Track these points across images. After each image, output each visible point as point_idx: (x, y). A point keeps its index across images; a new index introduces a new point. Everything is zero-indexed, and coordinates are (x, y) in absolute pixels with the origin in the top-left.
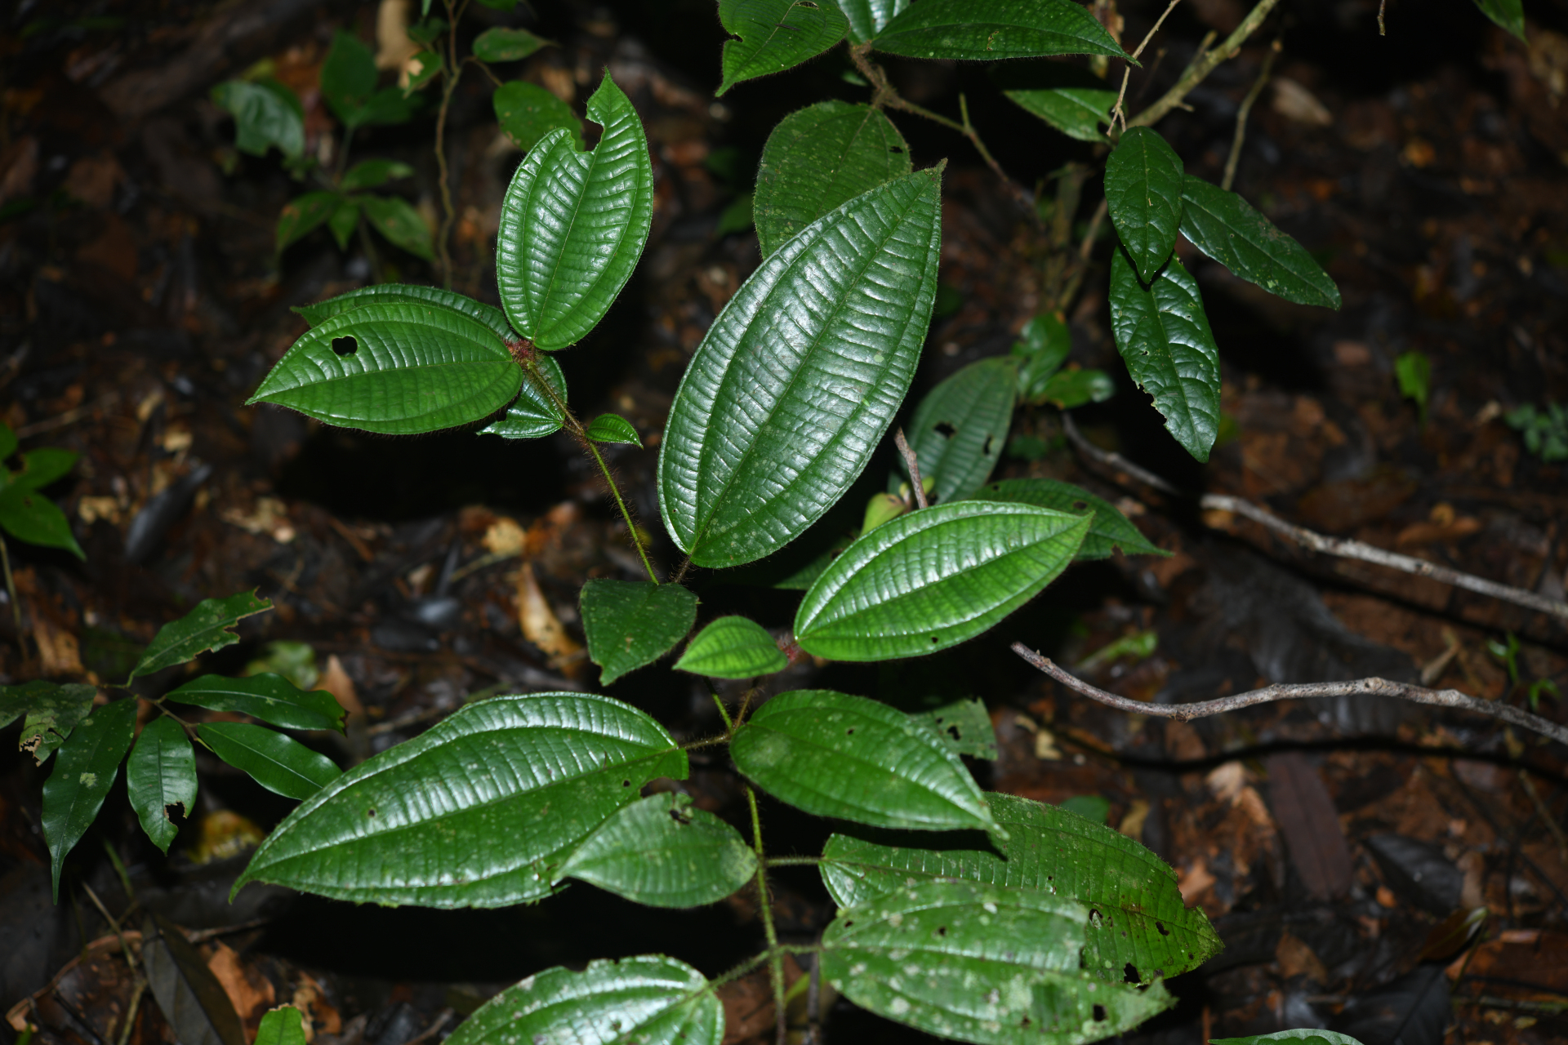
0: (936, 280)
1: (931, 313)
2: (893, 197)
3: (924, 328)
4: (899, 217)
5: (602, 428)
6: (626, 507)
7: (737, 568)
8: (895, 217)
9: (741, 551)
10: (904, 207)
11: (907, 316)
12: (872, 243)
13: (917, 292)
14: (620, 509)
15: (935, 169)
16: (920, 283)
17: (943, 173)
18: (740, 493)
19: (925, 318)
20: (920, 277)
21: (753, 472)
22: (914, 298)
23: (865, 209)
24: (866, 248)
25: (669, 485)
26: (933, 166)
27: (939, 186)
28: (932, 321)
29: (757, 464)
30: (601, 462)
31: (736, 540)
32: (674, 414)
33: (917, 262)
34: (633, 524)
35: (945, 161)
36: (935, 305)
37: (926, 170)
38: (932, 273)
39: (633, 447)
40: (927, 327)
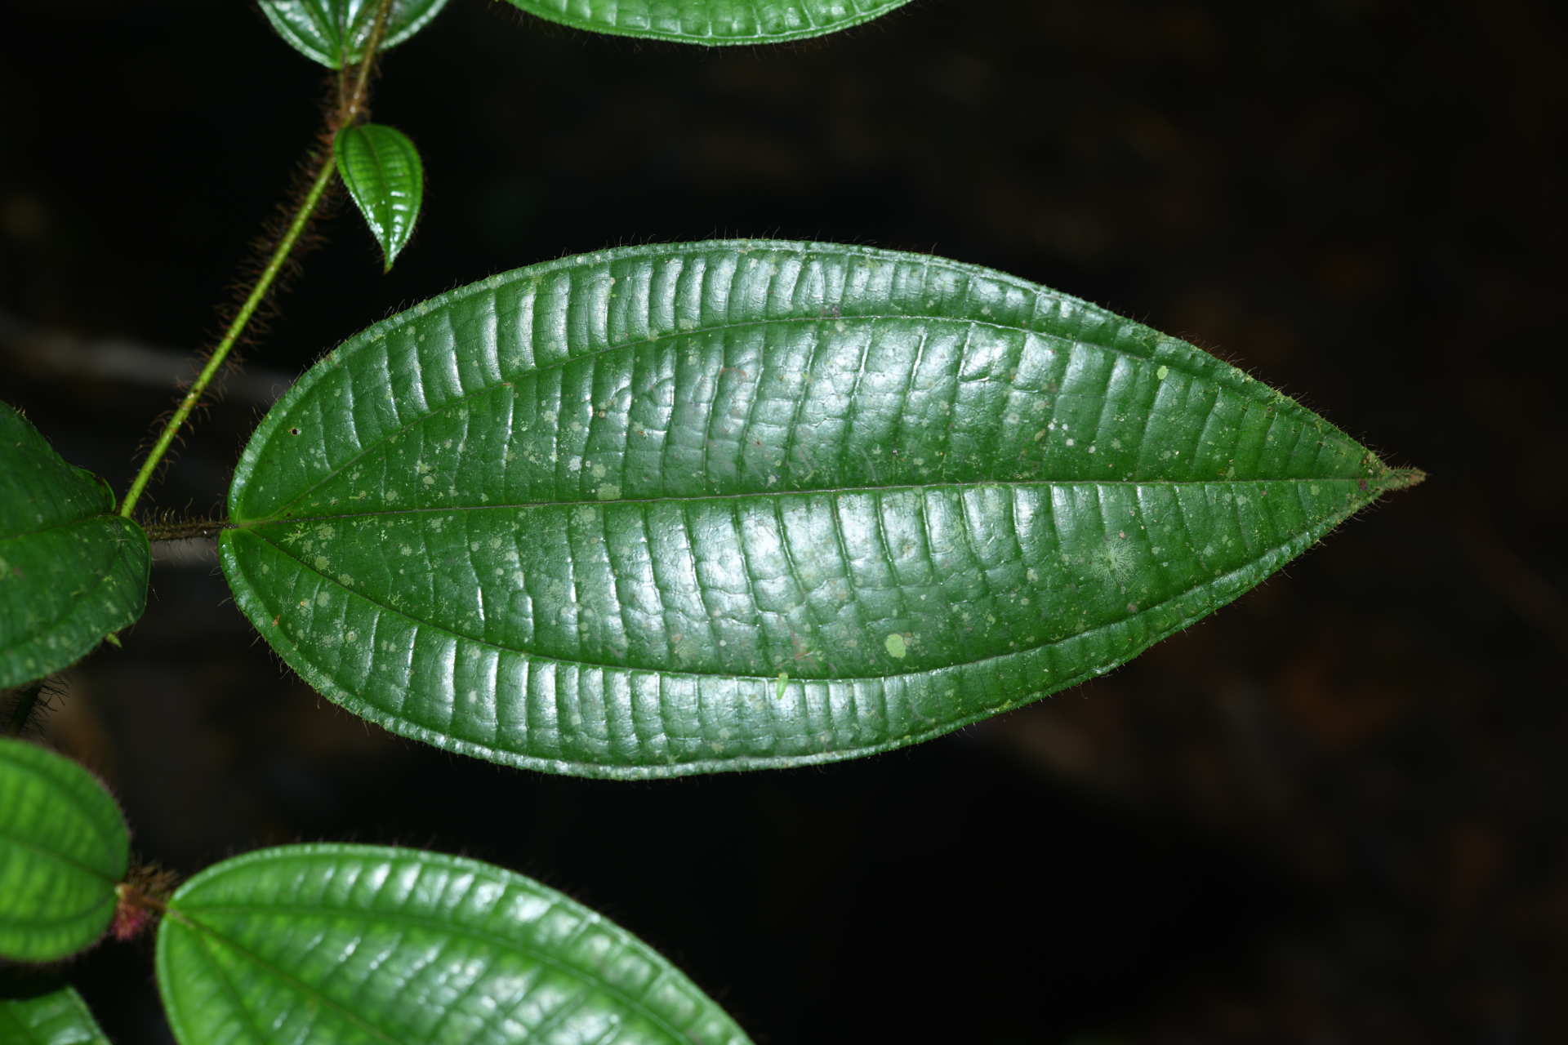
0: (1151, 643)
1: (1075, 681)
2: (1264, 431)
3: (1030, 692)
4: (1232, 472)
5: (373, 159)
6: (255, 314)
7: (264, 646)
8: (1225, 464)
9: (300, 633)
10: (1262, 469)
11: (1031, 639)
12: (1135, 458)
13: (1100, 621)
14: (241, 304)
15: (1386, 471)
16: (1122, 616)
17: (1388, 494)
18: (415, 547)
19: (1056, 676)
20: (1131, 607)
21: (475, 547)
22: (1080, 626)
23: (1197, 389)
24: (1115, 452)
25: (339, 385)
26: (1391, 463)
27: (1356, 507)
28: (1056, 695)
29: (497, 543)
30: (313, 198)
31: (316, 607)
32: (489, 290)
33: (1163, 578)
34: (230, 355)
35: (1417, 477)
36: (1098, 679)
37: (1372, 455)
38: (1159, 625)
39: (375, 249)
40: (1038, 695)
